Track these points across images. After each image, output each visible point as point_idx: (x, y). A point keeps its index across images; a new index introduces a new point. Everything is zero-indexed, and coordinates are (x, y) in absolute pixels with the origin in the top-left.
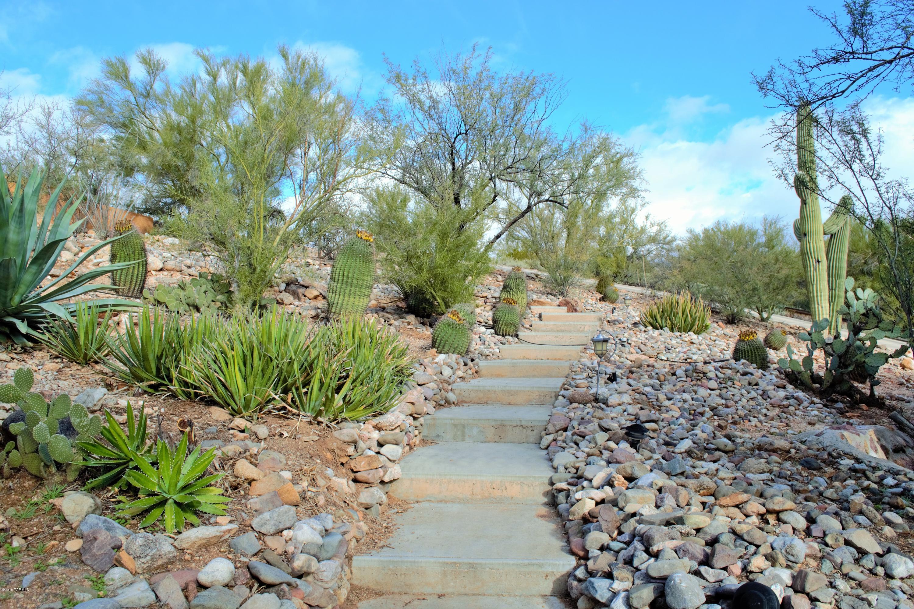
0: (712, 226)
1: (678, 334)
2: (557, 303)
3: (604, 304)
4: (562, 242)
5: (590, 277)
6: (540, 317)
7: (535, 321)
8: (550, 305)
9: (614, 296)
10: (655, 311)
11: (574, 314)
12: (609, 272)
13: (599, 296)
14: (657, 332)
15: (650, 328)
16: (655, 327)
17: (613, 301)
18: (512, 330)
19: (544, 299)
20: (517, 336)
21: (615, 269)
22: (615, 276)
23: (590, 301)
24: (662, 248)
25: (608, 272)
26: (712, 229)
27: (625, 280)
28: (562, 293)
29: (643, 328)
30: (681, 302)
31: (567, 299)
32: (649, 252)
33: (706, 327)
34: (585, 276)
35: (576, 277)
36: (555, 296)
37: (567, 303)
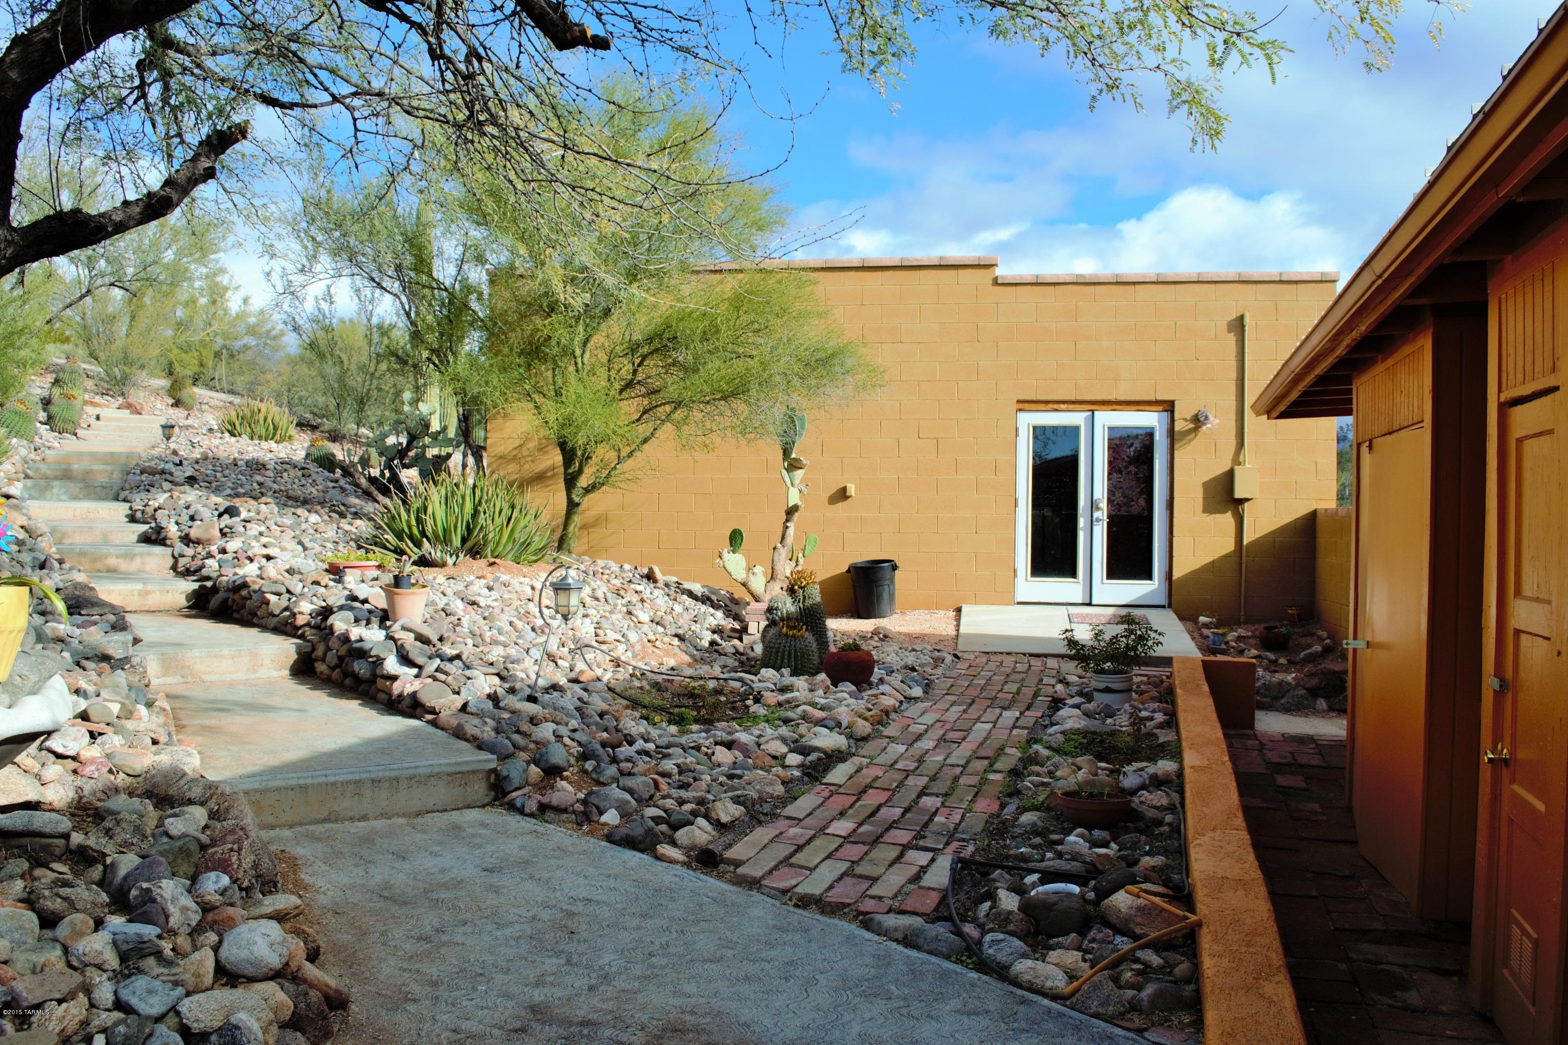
0: (349, 316)
1: (256, 442)
2: (117, 404)
3: (176, 410)
4: (122, 328)
5: (159, 377)
6: (98, 418)
7: (93, 421)
8: (107, 406)
9: (190, 401)
10: (234, 418)
11: (138, 416)
12: (189, 372)
13: (170, 401)
14: (233, 439)
15: (227, 435)
16: (232, 434)
17: (189, 408)
18: (70, 427)
19: (98, 399)
20: (75, 434)
21: (196, 369)
22: (195, 381)
23: (159, 406)
24: (265, 344)
25: (185, 372)
26: (351, 320)
27: (211, 383)
28: (123, 394)
29: (219, 435)
30: (264, 410)
31: (130, 400)
32: (246, 347)
33: (290, 437)
34: (152, 375)
35: (142, 377)
36: (112, 396)
37: (129, 406)
